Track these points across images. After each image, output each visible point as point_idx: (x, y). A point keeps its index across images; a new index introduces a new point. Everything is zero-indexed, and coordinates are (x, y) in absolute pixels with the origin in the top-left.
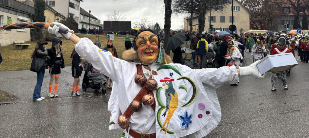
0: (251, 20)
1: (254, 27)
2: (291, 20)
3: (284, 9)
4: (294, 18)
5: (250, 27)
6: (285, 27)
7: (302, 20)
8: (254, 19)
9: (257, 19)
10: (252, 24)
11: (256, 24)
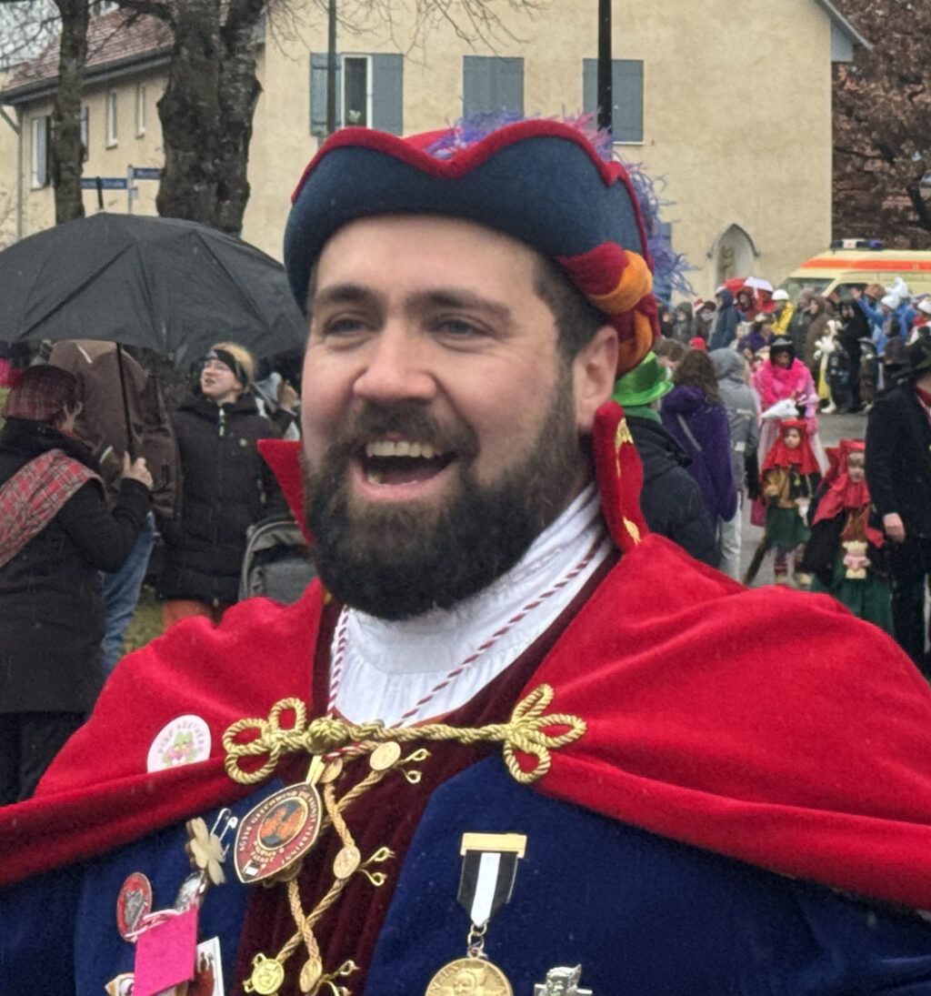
0: (849, 113)
1: (888, 203)
5: (837, 205)
8: (895, 95)
9: (921, 102)
10: (868, 173)
11: (908, 168)
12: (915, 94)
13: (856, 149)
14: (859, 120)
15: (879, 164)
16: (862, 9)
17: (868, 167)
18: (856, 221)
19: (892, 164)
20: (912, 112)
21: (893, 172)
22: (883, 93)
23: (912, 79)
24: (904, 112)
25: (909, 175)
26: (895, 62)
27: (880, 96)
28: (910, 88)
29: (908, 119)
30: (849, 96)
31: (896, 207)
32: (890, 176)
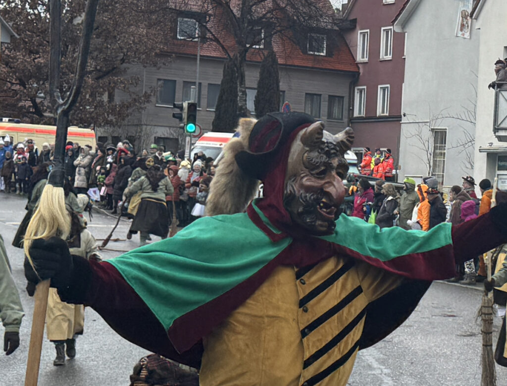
1: (20, 104)
2: (205, 83)
3: (176, 22)
4: (221, 71)
6: (180, 118)
7: (256, 86)
8: (28, 58)
9: (38, 62)
10: (13, 90)
11: (32, 90)
12: (36, 58)
13: (8, 80)
14: (11, 68)
15: (18, 87)
16: (14, 21)
17: (14, 87)
18: (7, 110)
19: (25, 88)
20: (35, 66)
21: (25, 91)
22: (22, 57)
23: (35, 52)
24: (31, 66)
25: (32, 93)
26: (28, 44)
27: (20, 58)
28: (34, 55)
29: (32, 69)
30: (7, 57)
31: (25, 105)
32: (24, 92)
